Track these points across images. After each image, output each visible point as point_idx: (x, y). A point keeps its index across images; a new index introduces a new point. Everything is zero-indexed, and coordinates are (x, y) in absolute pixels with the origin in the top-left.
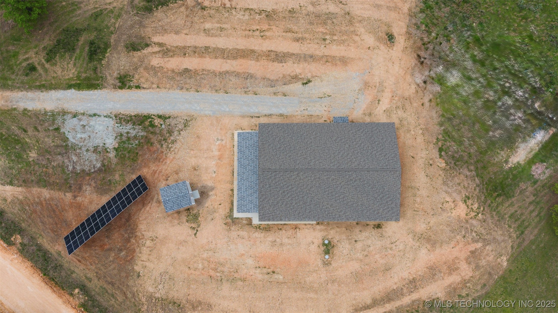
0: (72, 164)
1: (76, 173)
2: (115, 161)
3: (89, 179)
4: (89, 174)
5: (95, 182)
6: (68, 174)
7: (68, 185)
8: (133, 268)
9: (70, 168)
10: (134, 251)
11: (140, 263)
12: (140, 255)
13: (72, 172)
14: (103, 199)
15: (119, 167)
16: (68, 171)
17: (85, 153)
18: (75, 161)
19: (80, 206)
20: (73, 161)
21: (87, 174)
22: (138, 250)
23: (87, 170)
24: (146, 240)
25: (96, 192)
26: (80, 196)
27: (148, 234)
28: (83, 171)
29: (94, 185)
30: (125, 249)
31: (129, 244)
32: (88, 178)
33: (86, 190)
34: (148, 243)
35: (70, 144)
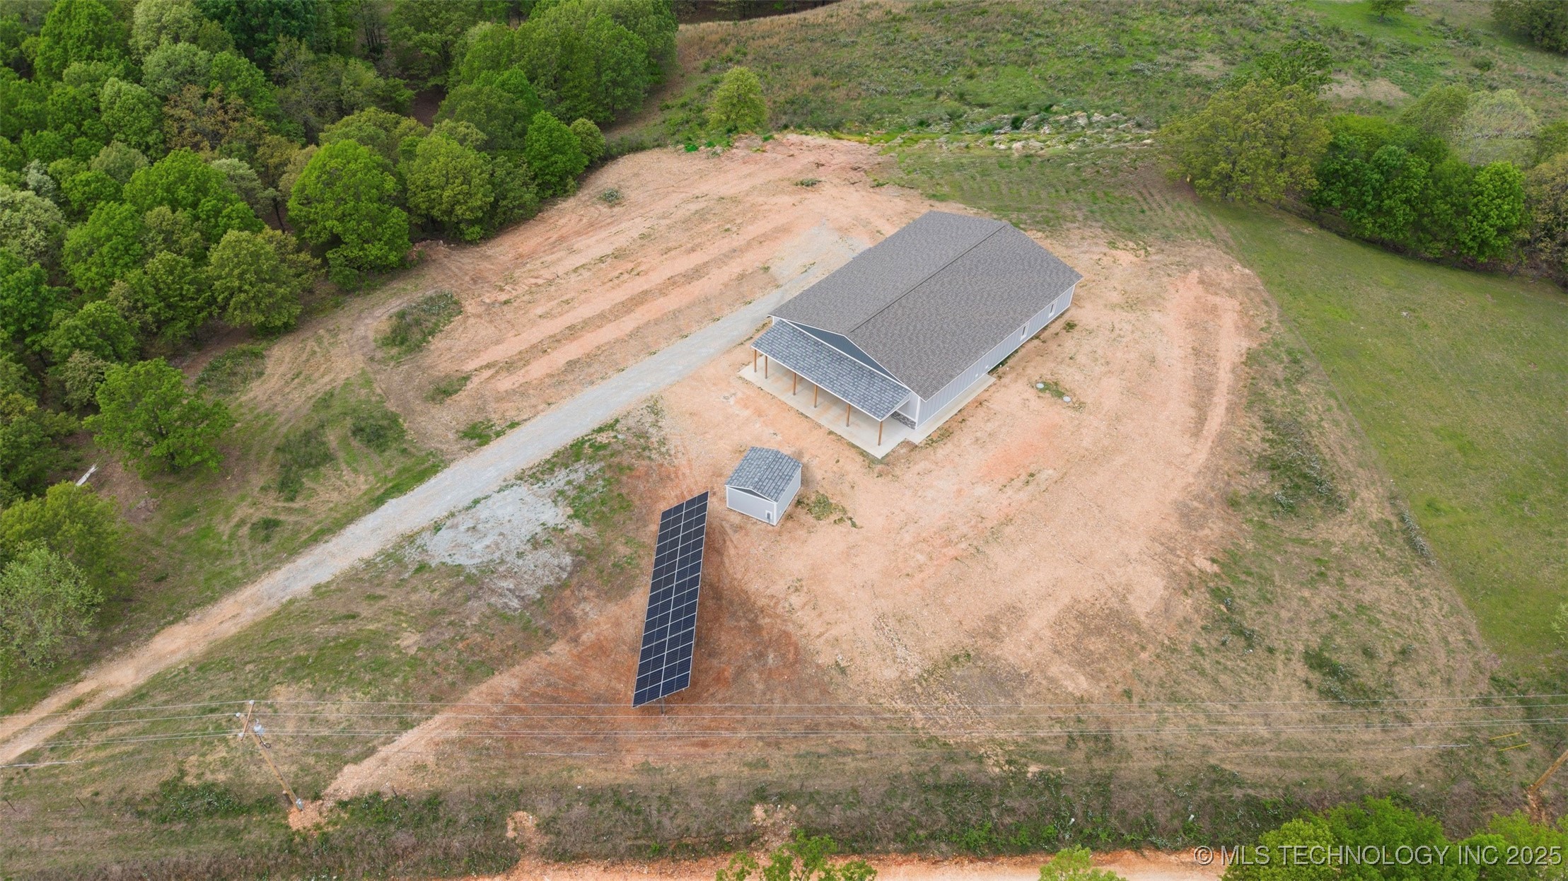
0: (510, 595)
1: (534, 603)
2: (591, 532)
3: (573, 592)
4: (563, 586)
5: (590, 588)
6: (522, 615)
7: (540, 633)
8: (818, 666)
9: (515, 603)
10: (787, 635)
11: (819, 644)
12: (805, 631)
13: (525, 607)
14: (634, 601)
15: (609, 534)
16: (516, 610)
17: (520, 562)
18: (511, 586)
19: (601, 648)
20: (509, 590)
21: (560, 587)
22: (790, 628)
23: (552, 582)
24: (786, 599)
25: (609, 600)
26: (584, 632)
27: (779, 587)
28: (547, 588)
29: (592, 593)
30: (766, 648)
31: (764, 633)
32: (568, 592)
33: (586, 614)
34: (796, 600)
35: (474, 571)
